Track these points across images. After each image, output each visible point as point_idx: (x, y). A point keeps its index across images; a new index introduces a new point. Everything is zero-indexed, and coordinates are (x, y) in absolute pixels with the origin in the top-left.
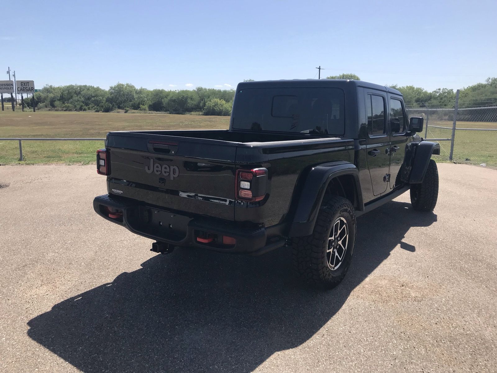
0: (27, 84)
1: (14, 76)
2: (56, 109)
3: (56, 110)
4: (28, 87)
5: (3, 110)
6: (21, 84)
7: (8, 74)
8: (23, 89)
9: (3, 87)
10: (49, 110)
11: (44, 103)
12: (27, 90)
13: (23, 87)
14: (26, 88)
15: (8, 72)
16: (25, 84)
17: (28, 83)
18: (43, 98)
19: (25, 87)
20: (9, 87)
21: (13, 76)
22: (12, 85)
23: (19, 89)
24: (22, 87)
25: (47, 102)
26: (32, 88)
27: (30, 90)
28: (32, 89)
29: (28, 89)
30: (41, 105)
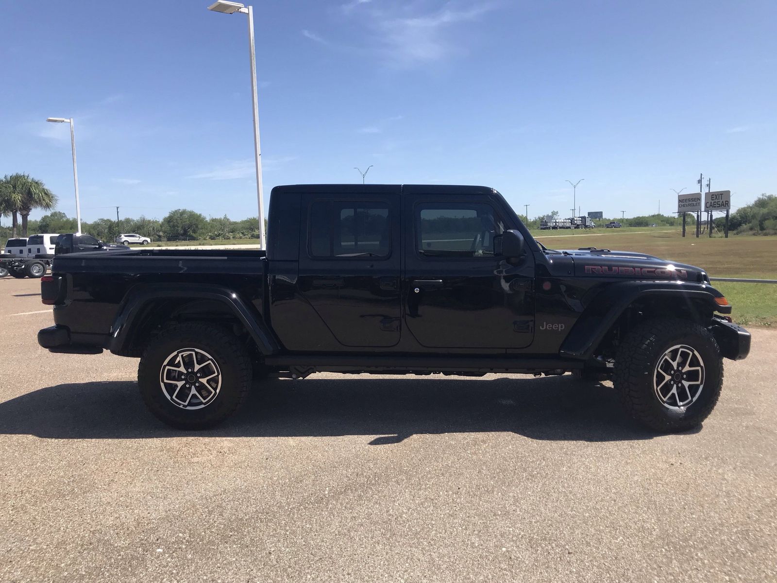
0: (720, 196)
1: (709, 185)
2: (765, 231)
3: (766, 235)
4: (721, 201)
5: (684, 236)
6: (712, 197)
7: (700, 184)
8: (714, 204)
9: (687, 203)
10: (754, 234)
11: (750, 224)
12: (719, 205)
13: (715, 201)
14: (718, 203)
15: (700, 181)
16: (718, 197)
17: (721, 194)
18: (750, 216)
19: (717, 201)
20: (695, 203)
21: (707, 186)
22: (700, 200)
23: (708, 205)
24: (713, 201)
25: (755, 222)
26: (727, 202)
27: (723, 205)
28: (726, 204)
29: (720, 203)
30: (744, 226)
